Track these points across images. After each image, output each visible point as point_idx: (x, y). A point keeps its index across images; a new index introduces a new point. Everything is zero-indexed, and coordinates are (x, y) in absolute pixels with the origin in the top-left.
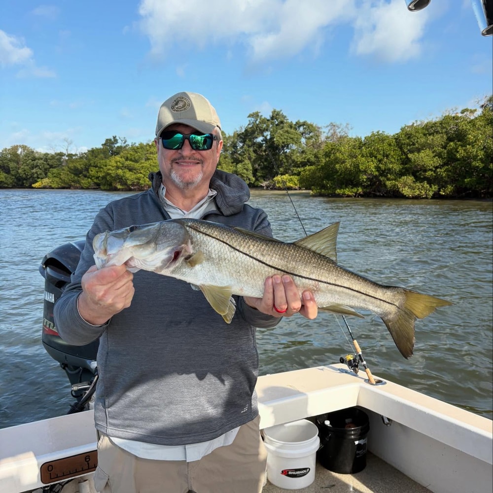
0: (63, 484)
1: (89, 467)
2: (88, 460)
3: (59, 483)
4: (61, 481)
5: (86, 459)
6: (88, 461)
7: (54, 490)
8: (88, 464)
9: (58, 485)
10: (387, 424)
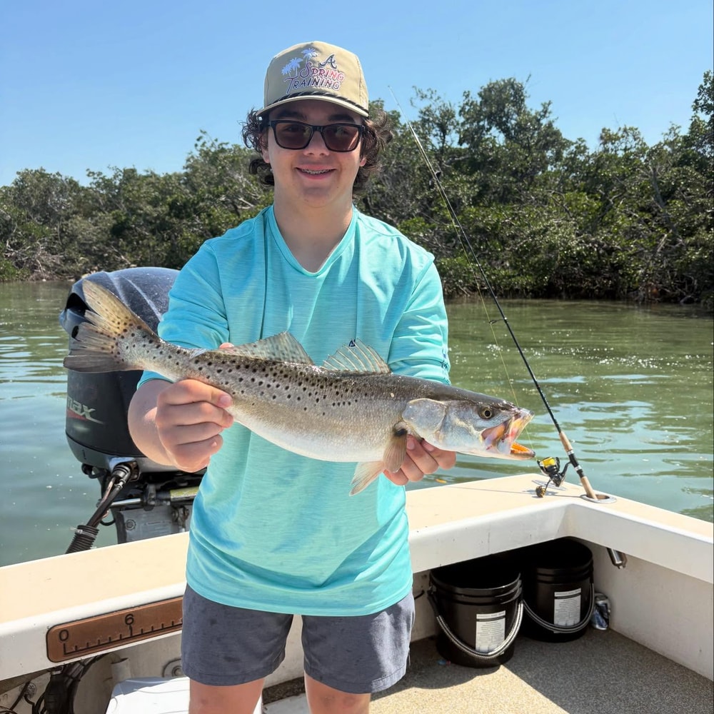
0: (86, 664)
1: (131, 634)
2: (130, 621)
3: (79, 661)
4: (83, 658)
5: (126, 620)
6: (130, 624)
7: (70, 674)
8: (131, 628)
9: (78, 665)
10: (618, 565)
